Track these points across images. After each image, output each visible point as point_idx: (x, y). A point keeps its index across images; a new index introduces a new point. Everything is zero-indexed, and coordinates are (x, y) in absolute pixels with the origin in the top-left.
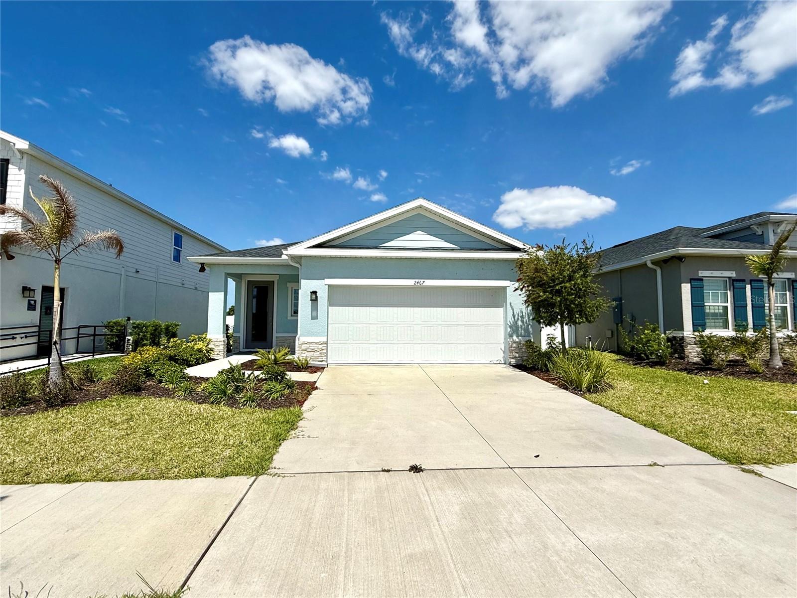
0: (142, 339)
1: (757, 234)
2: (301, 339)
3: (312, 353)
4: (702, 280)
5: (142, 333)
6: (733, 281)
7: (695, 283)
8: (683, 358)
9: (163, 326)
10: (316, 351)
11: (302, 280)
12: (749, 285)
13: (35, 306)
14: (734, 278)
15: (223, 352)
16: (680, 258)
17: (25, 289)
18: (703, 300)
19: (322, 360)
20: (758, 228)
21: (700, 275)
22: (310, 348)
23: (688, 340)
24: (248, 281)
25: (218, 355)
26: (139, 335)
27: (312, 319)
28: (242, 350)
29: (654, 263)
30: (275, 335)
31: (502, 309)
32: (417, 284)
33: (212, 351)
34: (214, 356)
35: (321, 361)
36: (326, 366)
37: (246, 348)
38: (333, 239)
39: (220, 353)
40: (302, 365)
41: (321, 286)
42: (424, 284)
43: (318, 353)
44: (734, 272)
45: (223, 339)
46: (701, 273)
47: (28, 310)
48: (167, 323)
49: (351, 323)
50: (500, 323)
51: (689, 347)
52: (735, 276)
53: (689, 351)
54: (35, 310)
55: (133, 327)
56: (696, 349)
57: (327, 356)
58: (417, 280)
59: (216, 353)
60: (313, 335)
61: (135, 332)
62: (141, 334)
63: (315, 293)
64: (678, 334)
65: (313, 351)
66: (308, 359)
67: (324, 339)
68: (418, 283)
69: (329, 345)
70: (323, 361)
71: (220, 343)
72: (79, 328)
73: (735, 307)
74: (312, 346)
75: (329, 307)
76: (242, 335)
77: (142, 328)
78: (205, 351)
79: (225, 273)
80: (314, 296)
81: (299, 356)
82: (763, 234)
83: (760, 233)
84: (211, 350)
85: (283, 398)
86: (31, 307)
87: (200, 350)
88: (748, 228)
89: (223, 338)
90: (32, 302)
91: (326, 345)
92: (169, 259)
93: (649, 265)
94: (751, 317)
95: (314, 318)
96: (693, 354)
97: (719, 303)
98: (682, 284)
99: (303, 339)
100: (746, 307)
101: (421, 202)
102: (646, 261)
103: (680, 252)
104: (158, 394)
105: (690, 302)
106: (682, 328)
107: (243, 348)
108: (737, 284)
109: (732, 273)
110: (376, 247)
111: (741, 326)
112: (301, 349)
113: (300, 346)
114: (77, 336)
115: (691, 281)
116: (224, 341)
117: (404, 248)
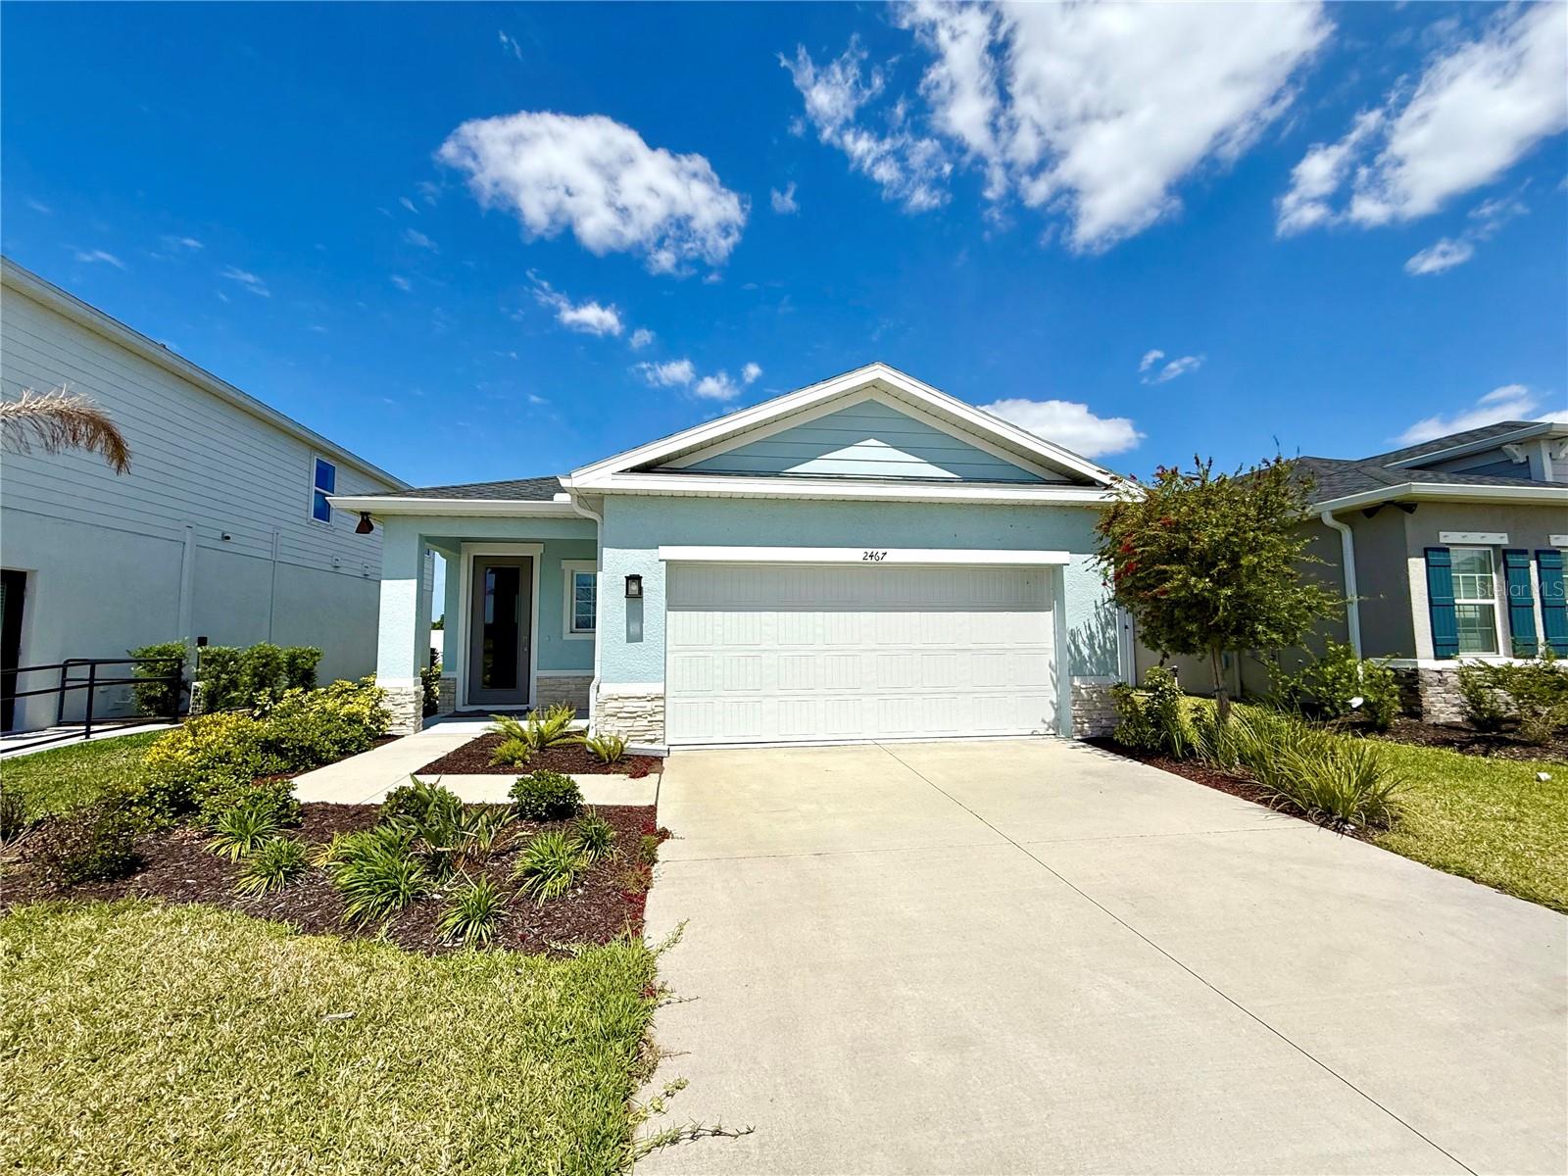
0: (226, 689)
1: (1515, 461)
2: (605, 689)
3: (629, 722)
4: (1447, 550)
5: (227, 674)
6: (1504, 553)
7: (1434, 557)
8: (1418, 715)
9: (283, 657)
10: (640, 716)
11: (604, 549)
12: (1535, 562)
14: (1504, 548)
15: (413, 720)
16: (1408, 506)
18: (1450, 592)
19: (653, 737)
20: (1517, 449)
21: (1442, 540)
22: (625, 709)
23: (1427, 677)
24: (475, 557)
25: (404, 727)
26: (218, 678)
27: (629, 640)
28: (461, 708)
29: (1338, 516)
30: (535, 673)
31: (1050, 614)
32: (869, 560)
33: (387, 717)
34: (391, 728)
35: (652, 741)
36: (666, 754)
37: (470, 704)
38: (680, 454)
39: (408, 722)
40: (609, 757)
41: (648, 564)
42: (886, 559)
43: (645, 722)
44: (1505, 535)
45: (413, 689)
46: (1445, 536)
48: (291, 650)
49: (717, 648)
50: (1045, 645)
51: (1430, 691)
52: (1507, 542)
53: (1431, 699)
55: (205, 661)
56: (1444, 695)
57: (664, 728)
58: (869, 551)
59: (396, 721)
60: (633, 678)
61: (210, 672)
62: (223, 676)
63: (634, 579)
64: (1405, 664)
65: (633, 716)
66: (623, 738)
67: (657, 689)
68: (871, 556)
69: (667, 701)
70: (656, 739)
71: (407, 699)
72: (65, 666)
73: (1510, 606)
74: (631, 706)
75: (669, 613)
76: (460, 674)
77: (227, 663)
78: (367, 721)
79: (420, 535)
80: (634, 587)
81: (599, 728)
82: (1528, 461)
83: (1522, 460)
84: (386, 714)
85: (580, 891)
87: (353, 719)
88: (1498, 449)
89: (415, 685)
91: (661, 703)
92: (304, 514)
93: (1328, 520)
94: (1542, 628)
95: (634, 637)
96: (1439, 705)
97: (1476, 598)
98: (1409, 560)
99: (607, 689)
100: (1532, 606)
101: (878, 372)
102: (1320, 514)
103: (1414, 490)
104: (184, 886)
105: (1426, 597)
106: (1411, 652)
107: (464, 705)
108: (1512, 559)
109: (1502, 538)
110: (777, 474)
111: (1522, 646)
112: (602, 714)
113: (601, 705)
114: (59, 686)
115: (1426, 553)
116: (416, 693)
117: (841, 478)
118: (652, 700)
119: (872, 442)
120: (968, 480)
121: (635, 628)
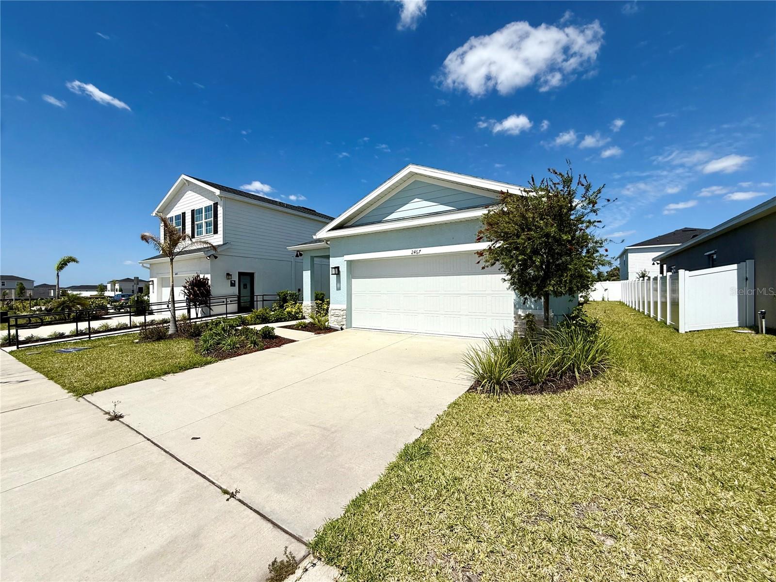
2: (331, 306)
3: (337, 318)
10: (340, 317)
13: (235, 284)
17: (228, 274)
22: (335, 314)
27: (337, 290)
32: (414, 254)
36: (340, 329)
38: (348, 220)
40: (322, 328)
41: (342, 262)
42: (421, 253)
47: (231, 286)
54: (235, 286)
57: (346, 321)
58: (414, 250)
60: (337, 302)
63: (338, 268)
65: (338, 316)
67: (344, 306)
68: (415, 252)
69: (353, 312)
70: (344, 324)
71: (309, 308)
74: (337, 312)
75: (349, 279)
79: (311, 256)
86: (233, 285)
90: (233, 282)
91: (346, 311)
95: (339, 289)
101: (412, 168)
112: (331, 315)
116: (311, 306)
117: (404, 219)
118: (343, 311)
119: (416, 200)
120: (460, 209)
121: (338, 286)
